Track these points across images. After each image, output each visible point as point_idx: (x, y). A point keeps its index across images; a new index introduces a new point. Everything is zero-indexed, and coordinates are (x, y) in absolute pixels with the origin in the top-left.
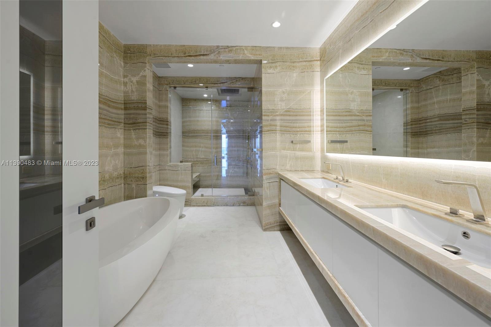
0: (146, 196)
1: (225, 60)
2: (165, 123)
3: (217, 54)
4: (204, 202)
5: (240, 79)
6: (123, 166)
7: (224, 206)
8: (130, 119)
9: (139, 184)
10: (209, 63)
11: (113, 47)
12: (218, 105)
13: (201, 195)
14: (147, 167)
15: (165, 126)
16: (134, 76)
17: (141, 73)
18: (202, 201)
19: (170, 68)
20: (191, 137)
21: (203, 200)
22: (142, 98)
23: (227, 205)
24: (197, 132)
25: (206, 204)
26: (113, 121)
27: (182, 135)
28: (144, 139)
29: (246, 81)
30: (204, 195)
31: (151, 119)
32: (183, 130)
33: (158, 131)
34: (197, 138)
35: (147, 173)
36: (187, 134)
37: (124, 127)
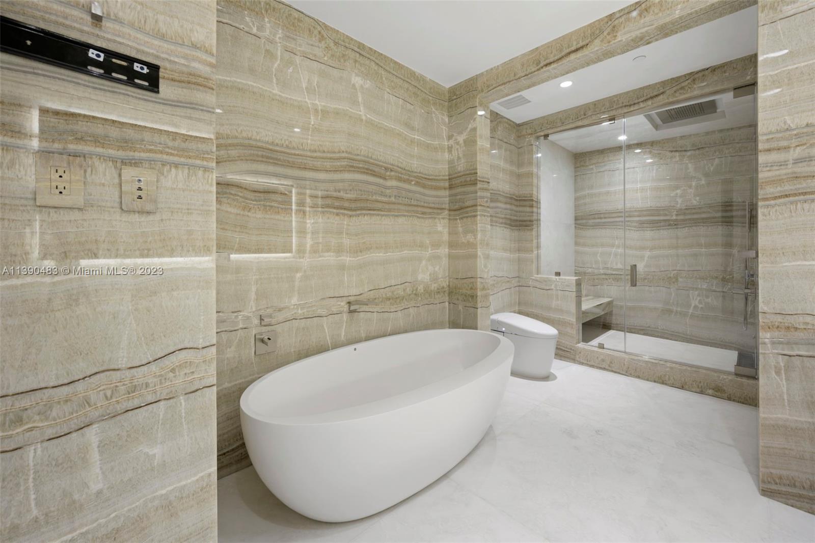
0: (476, 328)
1: (632, 40)
2: (527, 203)
3: (609, 34)
4: (603, 360)
5: (706, 72)
6: (447, 275)
7: (655, 382)
8: (456, 202)
9: (468, 305)
10: (595, 63)
11: (431, 98)
12: (658, 152)
13: (597, 345)
14: (479, 280)
15: (528, 209)
16: (460, 133)
17: (470, 126)
18: (600, 359)
19: (530, 102)
20: (592, 226)
21: (602, 357)
22: (471, 166)
23: (663, 383)
24: (606, 216)
25: (609, 366)
26: (431, 208)
27: (575, 224)
28: (474, 232)
29: (725, 72)
30: (605, 346)
31: (485, 200)
32: (576, 213)
33: (515, 218)
34: (606, 228)
35: (478, 290)
36: (584, 221)
37: (450, 215)
